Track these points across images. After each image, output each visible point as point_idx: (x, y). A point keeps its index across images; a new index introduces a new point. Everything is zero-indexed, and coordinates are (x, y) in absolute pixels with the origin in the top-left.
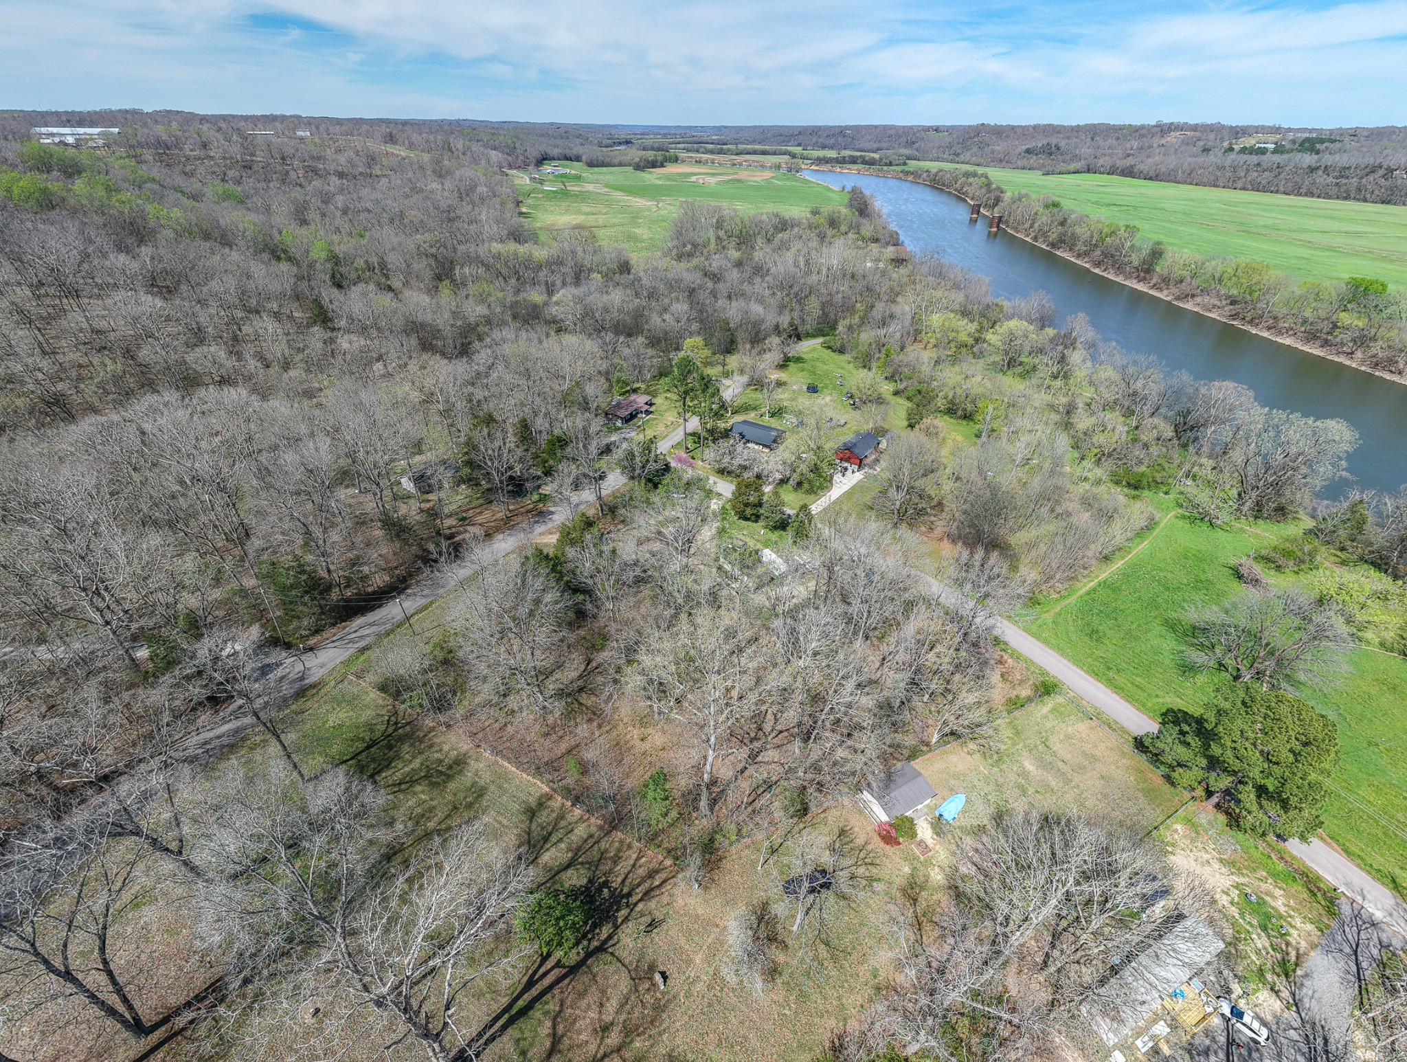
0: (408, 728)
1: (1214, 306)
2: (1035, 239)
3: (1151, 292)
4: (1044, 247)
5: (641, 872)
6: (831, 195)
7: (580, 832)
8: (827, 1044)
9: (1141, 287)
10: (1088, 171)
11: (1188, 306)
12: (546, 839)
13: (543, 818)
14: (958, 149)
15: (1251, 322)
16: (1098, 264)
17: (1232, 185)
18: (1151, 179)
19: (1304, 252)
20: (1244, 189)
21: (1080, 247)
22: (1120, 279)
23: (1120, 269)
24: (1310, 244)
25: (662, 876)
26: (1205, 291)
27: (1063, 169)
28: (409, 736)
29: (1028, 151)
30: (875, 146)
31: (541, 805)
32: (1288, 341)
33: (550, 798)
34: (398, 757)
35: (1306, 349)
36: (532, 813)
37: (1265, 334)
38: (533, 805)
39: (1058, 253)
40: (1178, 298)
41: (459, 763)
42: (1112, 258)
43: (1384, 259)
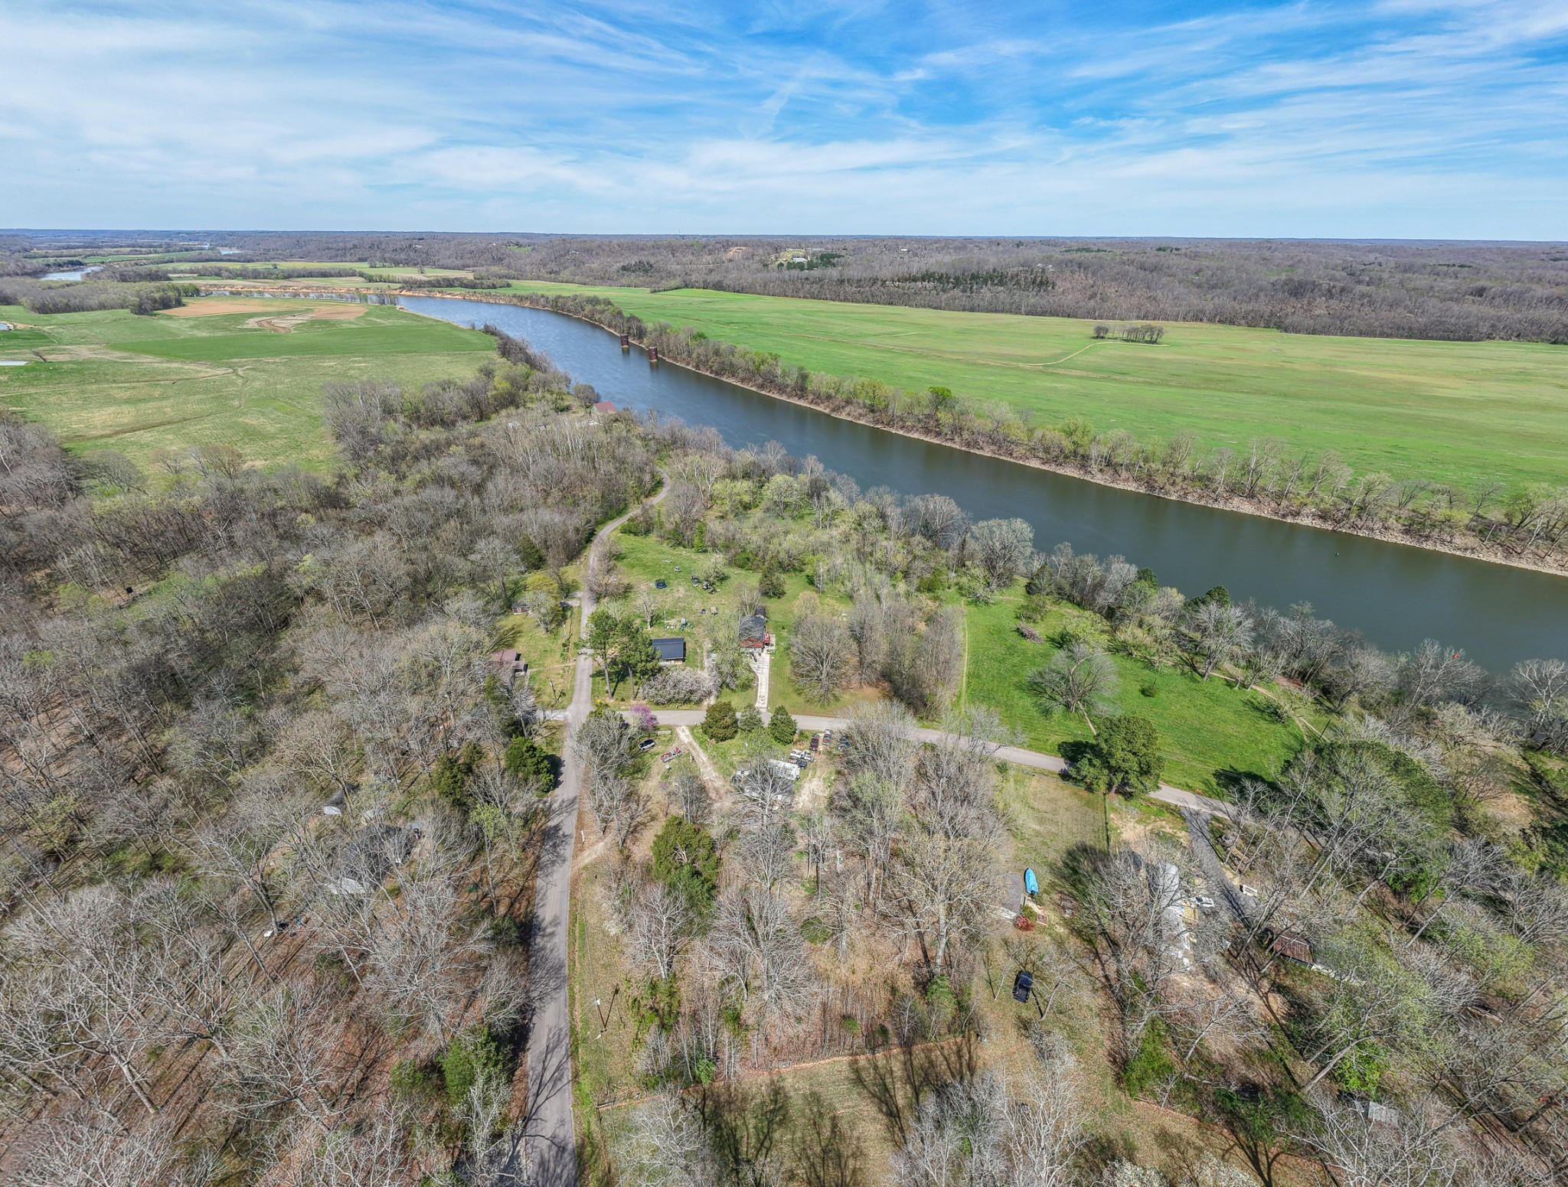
0: (709, 1103)
1: (860, 415)
2: (697, 367)
3: (813, 407)
4: (708, 374)
5: (953, 1058)
6: (463, 335)
7: (897, 1067)
8: (1109, 1064)
9: (802, 403)
10: (686, 286)
11: (843, 416)
12: (887, 1090)
13: (868, 1076)
14: (553, 266)
15: (888, 424)
16: (762, 386)
17: (795, 294)
18: (738, 292)
19: (877, 356)
20: (805, 297)
21: (741, 374)
22: (784, 398)
23: (782, 389)
24: (875, 348)
25: (965, 1050)
26: (848, 402)
27: (667, 287)
28: (717, 1106)
29: (624, 268)
30: (459, 262)
31: (857, 1071)
32: (916, 436)
33: (856, 1062)
34: (733, 1130)
35: (927, 439)
36: (859, 1081)
37: (901, 432)
38: (853, 1076)
39: (724, 379)
40: (833, 410)
41: (777, 1092)
42: (770, 381)
43: (921, 356)
